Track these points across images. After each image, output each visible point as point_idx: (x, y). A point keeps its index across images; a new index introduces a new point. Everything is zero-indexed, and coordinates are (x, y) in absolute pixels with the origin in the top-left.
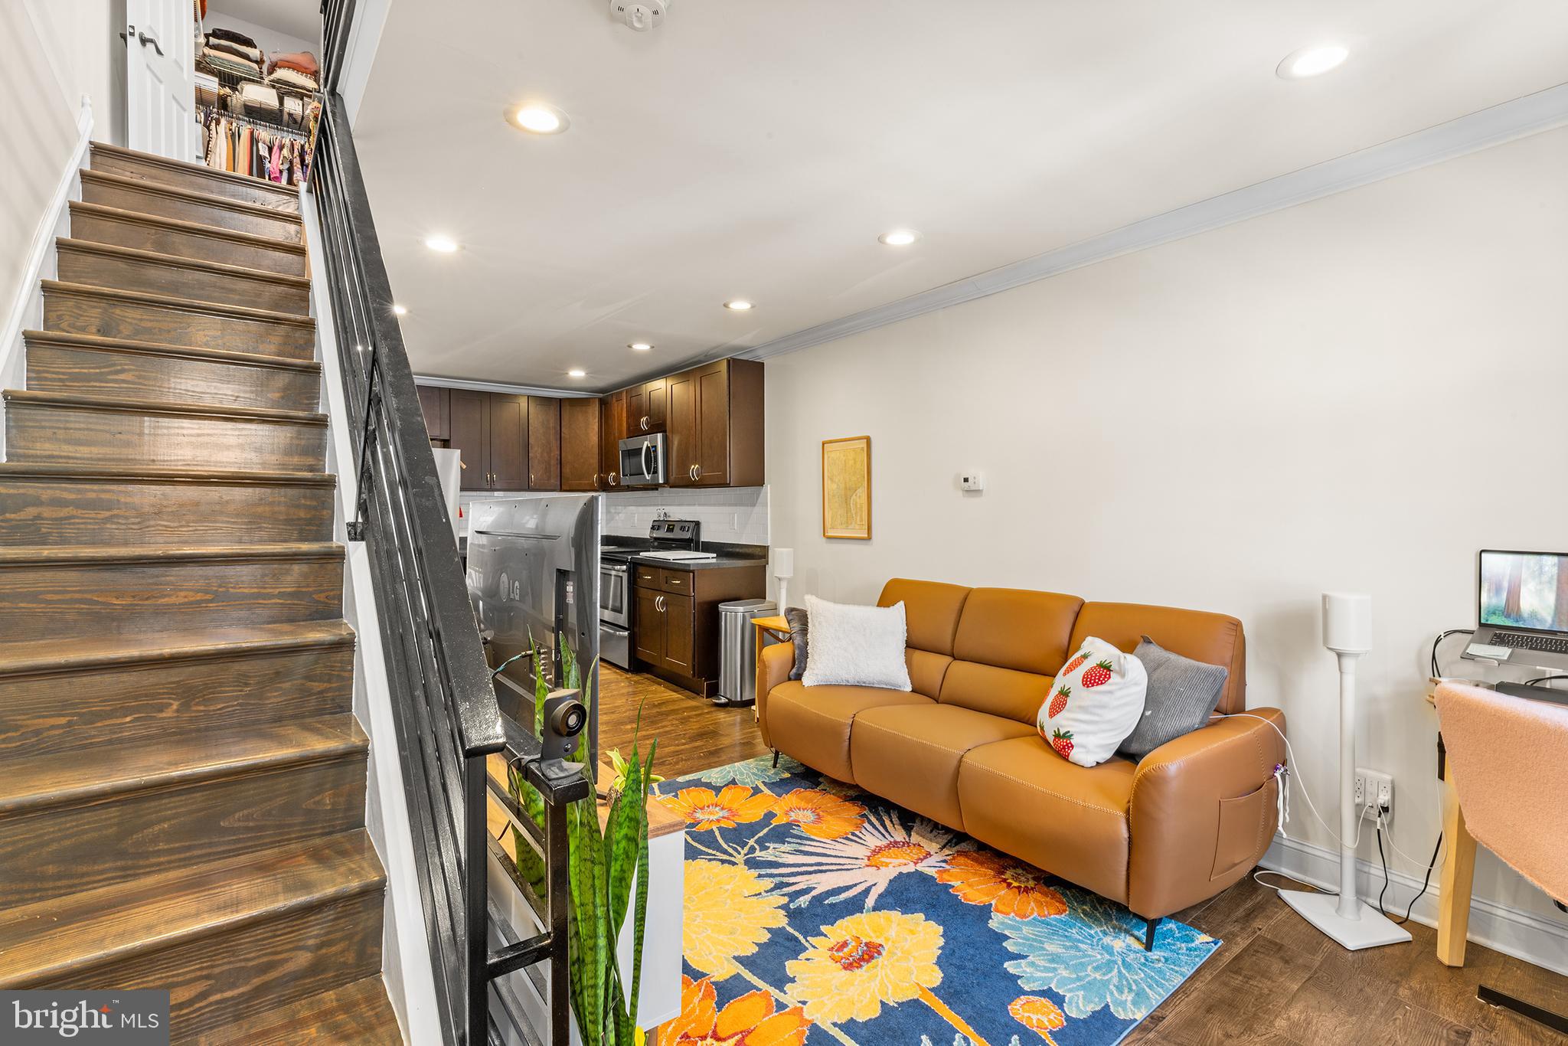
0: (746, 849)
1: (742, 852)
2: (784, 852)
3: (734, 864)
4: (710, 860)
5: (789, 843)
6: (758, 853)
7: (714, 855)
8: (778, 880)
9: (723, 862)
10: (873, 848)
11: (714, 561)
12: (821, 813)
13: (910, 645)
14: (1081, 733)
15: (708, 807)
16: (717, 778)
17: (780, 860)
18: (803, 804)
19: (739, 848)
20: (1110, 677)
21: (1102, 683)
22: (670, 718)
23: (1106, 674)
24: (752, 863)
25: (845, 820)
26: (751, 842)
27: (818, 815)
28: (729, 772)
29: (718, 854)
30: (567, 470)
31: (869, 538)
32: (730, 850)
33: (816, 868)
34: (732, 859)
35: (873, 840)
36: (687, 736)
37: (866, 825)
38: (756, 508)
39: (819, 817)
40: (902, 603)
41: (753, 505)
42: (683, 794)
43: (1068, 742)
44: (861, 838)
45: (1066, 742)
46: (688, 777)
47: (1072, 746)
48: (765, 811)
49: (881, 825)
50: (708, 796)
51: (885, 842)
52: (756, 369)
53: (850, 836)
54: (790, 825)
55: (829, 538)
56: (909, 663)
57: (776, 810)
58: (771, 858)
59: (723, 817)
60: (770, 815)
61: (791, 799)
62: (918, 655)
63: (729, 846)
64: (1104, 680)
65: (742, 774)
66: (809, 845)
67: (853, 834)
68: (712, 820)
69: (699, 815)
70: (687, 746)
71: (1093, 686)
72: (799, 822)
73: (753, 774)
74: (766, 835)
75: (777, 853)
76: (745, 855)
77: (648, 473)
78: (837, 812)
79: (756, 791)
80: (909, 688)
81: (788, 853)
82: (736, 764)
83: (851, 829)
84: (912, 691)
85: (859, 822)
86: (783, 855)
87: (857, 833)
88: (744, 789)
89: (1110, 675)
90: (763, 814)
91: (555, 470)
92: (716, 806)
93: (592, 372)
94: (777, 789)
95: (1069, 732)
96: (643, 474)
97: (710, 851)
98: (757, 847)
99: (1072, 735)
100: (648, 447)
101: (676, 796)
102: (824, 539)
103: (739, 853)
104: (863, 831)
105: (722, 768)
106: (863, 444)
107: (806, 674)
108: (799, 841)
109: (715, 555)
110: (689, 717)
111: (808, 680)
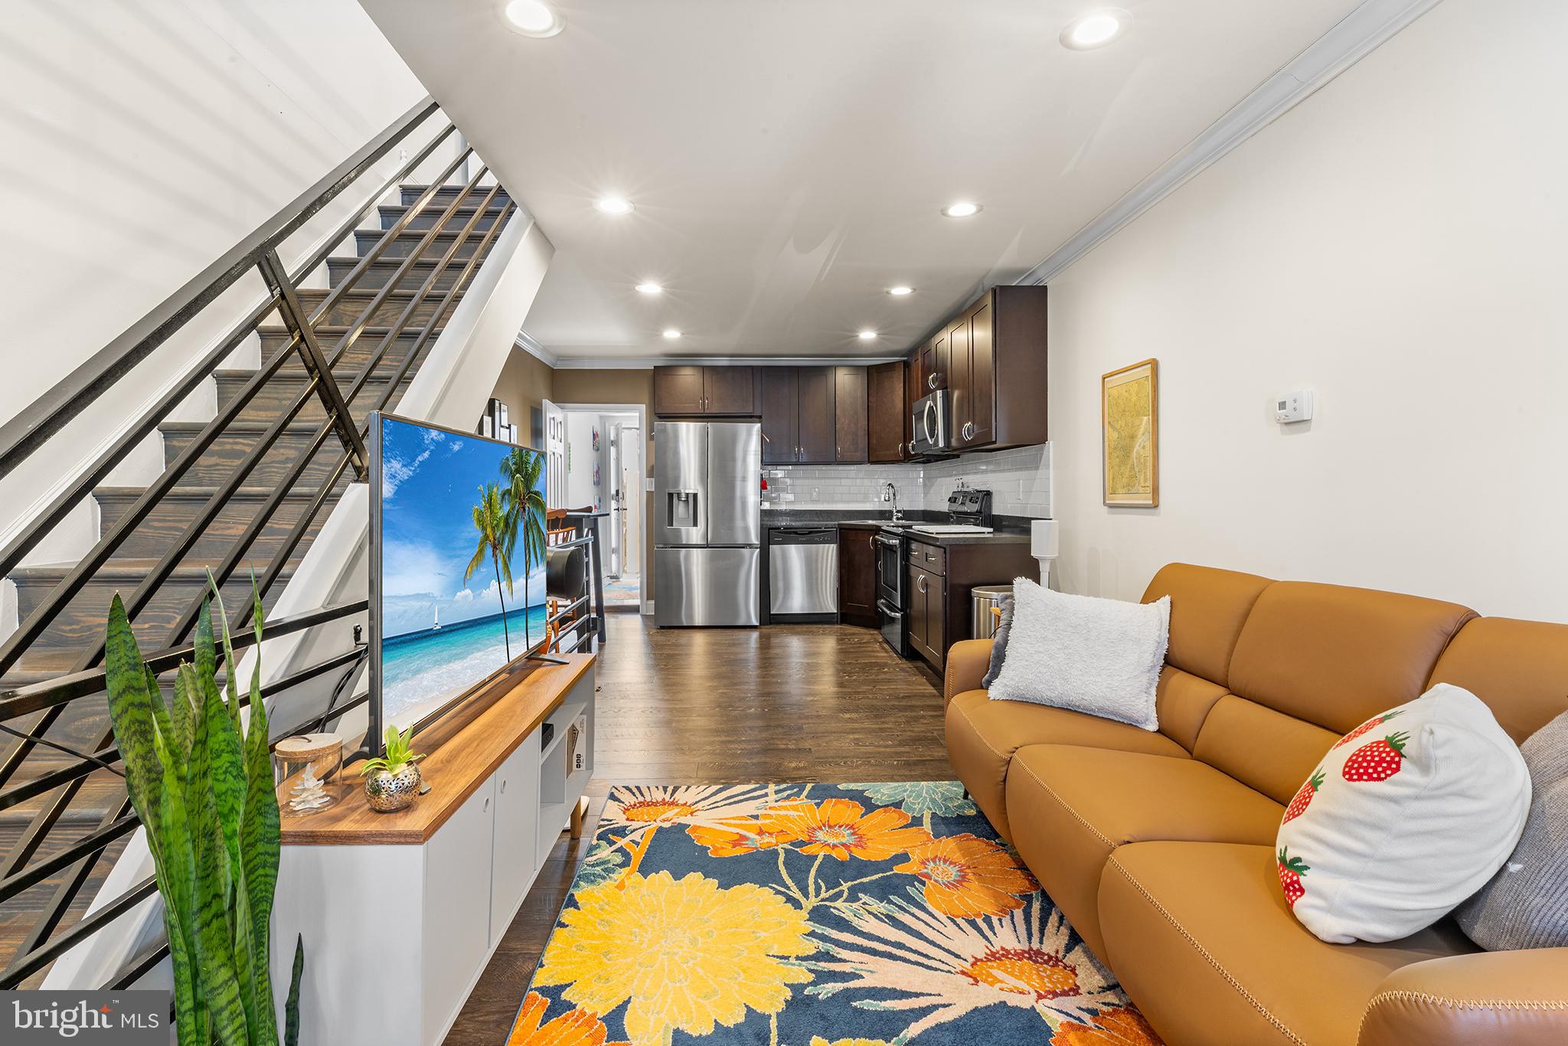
0: (832, 892)
1: (823, 895)
2: (870, 913)
3: (797, 905)
4: (778, 892)
5: (890, 902)
6: (839, 904)
7: (788, 888)
8: (823, 946)
9: (790, 899)
10: (997, 947)
11: (991, 535)
12: (970, 876)
13: (1170, 662)
14: (1324, 868)
15: (840, 827)
16: (883, 795)
17: (856, 922)
18: (957, 856)
19: (824, 888)
20: (1398, 769)
21: (1379, 779)
22: (900, 714)
23: (1392, 761)
24: (820, 915)
25: (996, 896)
26: (845, 886)
27: (963, 877)
28: (905, 791)
29: (794, 888)
30: (874, 441)
31: (1156, 506)
32: (811, 889)
33: (889, 949)
34: (803, 900)
35: (1006, 938)
36: (900, 738)
37: (1019, 914)
38: (1040, 471)
39: (963, 879)
40: (1167, 599)
41: (1037, 468)
42: (829, 805)
43: (1295, 878)
44: (992, 928)
45: (1291, 878)
46: (853, 786)
47: (1302, 891)
48: (901, 851)
49: (1041, 919)
50: (850, 812)
51: (1019, 947)
52: (1038, 295)
53: (980, 921)
54: (913, 879)
55: (1112, 506)
56: (1161, 690)
57: (916, 856)
58: (848, 915)
59: (844, 845)
60: (903, 858)
61: (949, 845)
62: (1179, 678)
63: (816, 882)
64: (1384, 771)
65: (919, 795)
66: (913, 915)
67: (988, 920)
68: (829, 845)
69: (820, 835)
70: (888, 750)
71: (1360, 779)
72: (930, 878)
73: (933, 801)
74: (871, 883)
75: (862, 911)
76: (822, 900)
77: (931, 438)
78: (993, 881)
79: (917, 822)
80: (1153, 726)
81: (875, 916)
82: (922, 783)
83: (988, 910)
84: (1159, 731)
85: (1013, 904)
86: (867, 917)
87: (995, 920)
88: (902, 816)
89: (1398, 764)
90: (894, 854)
91: (863, 443)
92: (852, 827)
93: (884, 330)
94: (943, 828)
95: (1299, 860)
96: (926, 439)
97: (789, 881)
98: (845, 895)
99: (1306, 868)
101: (818, 805)
102: (1106, 507)
103: (817, 895)
104: (1006, 920)
105: (900, 784)
106: (1147, 371)
107: (996, 682)
108: (904, 904)
109: (991, 530)
110: (923, 717)
111: (996, 690)
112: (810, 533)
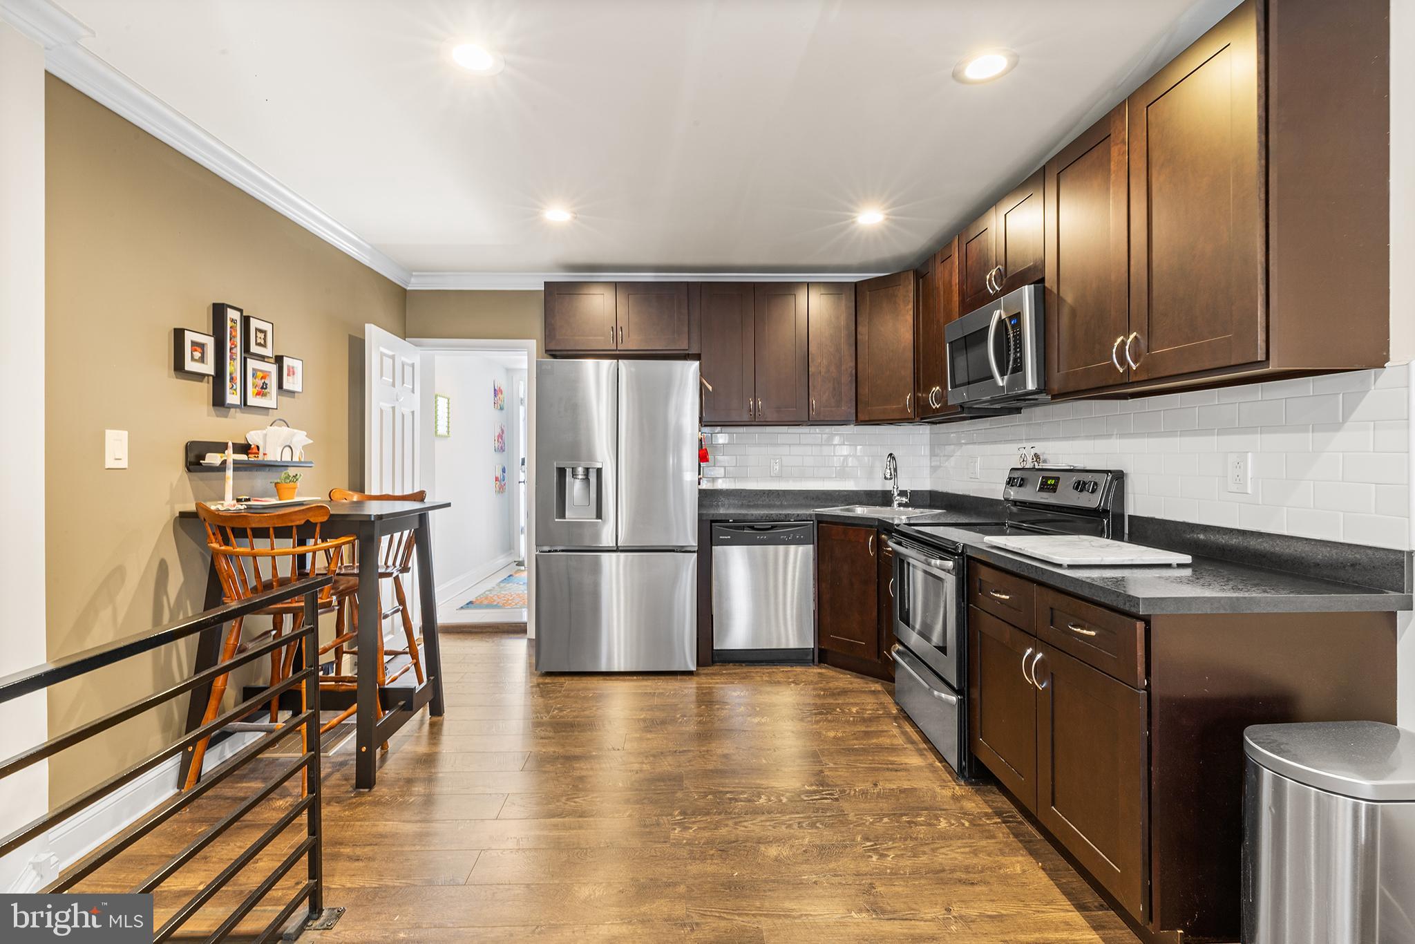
30: (864, 390)
77: (1002, 374)
91: (848, 391)
96: (992, 377)
100: (1001, 322)
109: (1187, 559)
112: (773, 527)
